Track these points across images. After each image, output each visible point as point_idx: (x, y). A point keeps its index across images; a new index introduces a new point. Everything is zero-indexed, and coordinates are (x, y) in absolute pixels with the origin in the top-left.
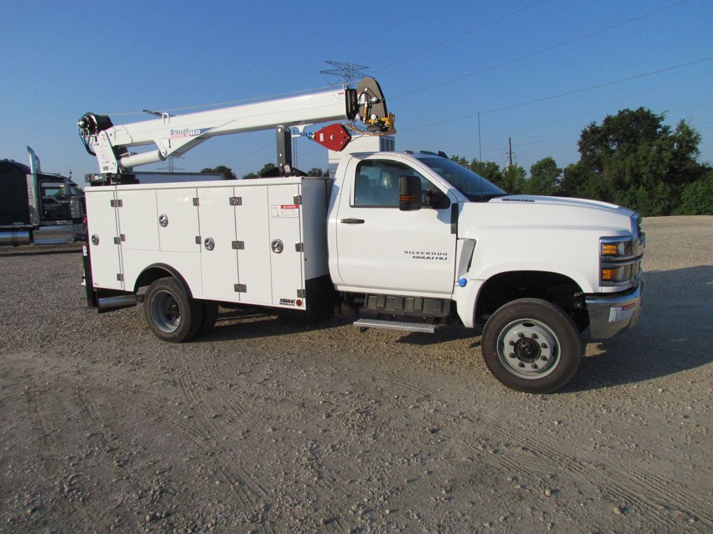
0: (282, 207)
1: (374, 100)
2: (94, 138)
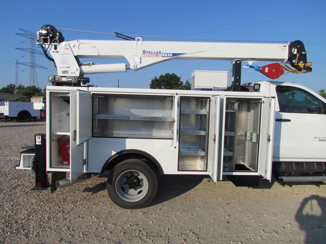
1: (303, 53)
2: (53, 46)
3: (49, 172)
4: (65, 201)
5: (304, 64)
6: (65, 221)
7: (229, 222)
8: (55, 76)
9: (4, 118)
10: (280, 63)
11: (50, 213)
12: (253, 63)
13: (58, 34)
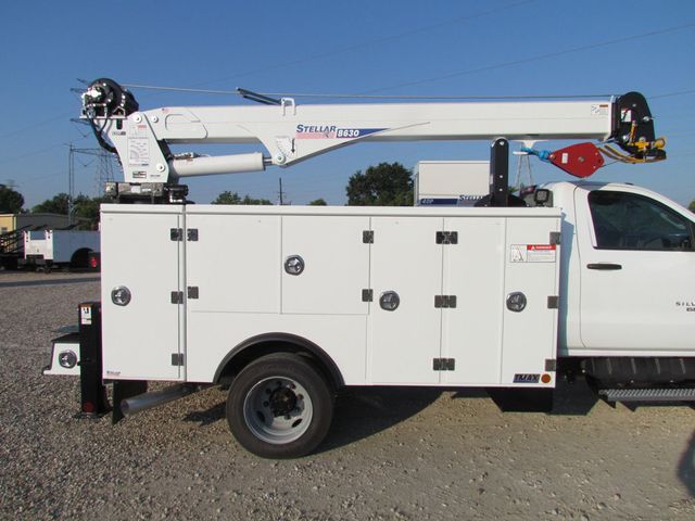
0: (529, 247)
1: (646, 119)
2: (115, 122)
3: (108, 381)
4: (143, 439)
5: (647, 144)
6: (137, 484)
7: (482, 491)
8: (117, 184)
9: (43, 266)
10: (594, 142)
11: (109, 467)
12: (535, 144)
13: (124, 97)
